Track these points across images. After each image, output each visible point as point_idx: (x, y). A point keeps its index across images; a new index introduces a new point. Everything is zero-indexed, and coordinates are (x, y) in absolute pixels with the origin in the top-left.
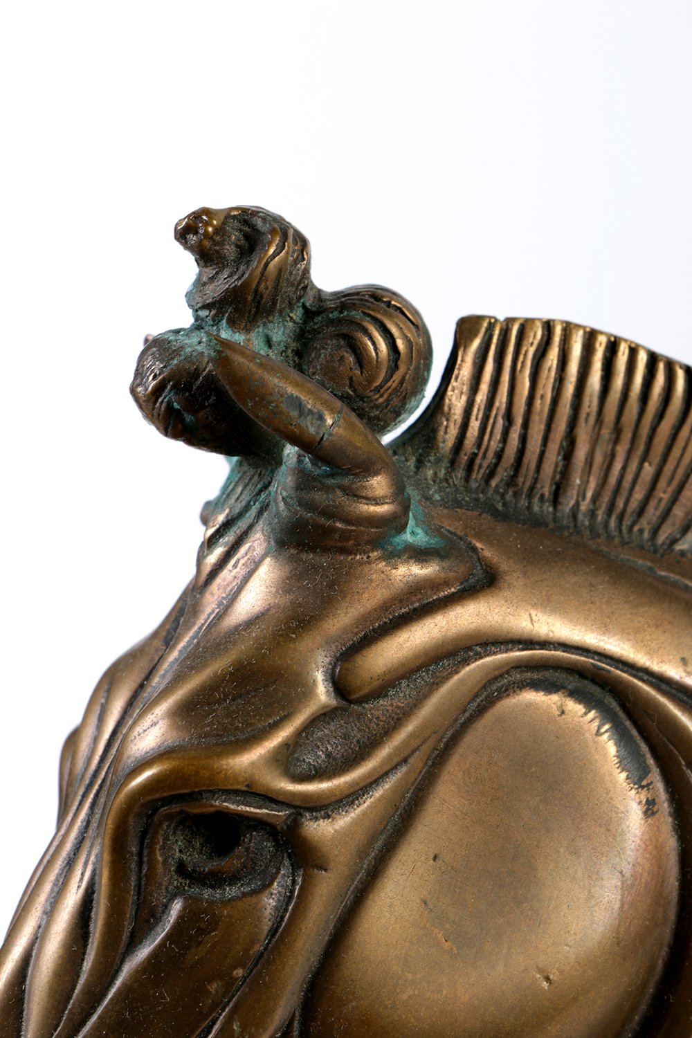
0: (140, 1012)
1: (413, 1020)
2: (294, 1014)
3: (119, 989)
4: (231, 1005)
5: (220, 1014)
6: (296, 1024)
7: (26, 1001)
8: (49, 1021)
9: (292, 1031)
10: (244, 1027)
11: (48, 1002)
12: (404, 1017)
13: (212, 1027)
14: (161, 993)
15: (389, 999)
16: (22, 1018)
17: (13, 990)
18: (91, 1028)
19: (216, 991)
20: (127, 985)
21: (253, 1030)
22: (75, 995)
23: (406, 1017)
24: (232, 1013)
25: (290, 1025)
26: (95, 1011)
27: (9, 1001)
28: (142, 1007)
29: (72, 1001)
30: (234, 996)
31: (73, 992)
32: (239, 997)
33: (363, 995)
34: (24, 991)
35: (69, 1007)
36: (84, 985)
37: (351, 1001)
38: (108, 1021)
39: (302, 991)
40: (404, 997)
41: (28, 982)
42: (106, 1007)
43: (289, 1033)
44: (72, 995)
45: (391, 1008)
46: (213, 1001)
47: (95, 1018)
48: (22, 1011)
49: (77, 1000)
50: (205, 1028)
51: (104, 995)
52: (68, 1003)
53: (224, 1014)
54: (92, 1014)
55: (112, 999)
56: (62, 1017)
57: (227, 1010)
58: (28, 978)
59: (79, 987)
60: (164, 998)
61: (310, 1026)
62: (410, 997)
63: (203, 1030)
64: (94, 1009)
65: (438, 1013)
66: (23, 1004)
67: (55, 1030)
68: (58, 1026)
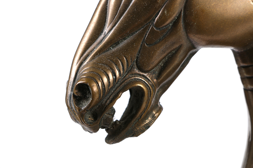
0: (139, 9)
1: (215, 11)
2: (182, 9)
3: (133, 3)
4: (164, 6)
5: (161, 9)
6: (182, 12)
7: (108, 9)
8: (114, 13)
9: (181, 14)
10: (168, 12)
11: (114, 8)
12: (212, 10)
13: (159, 13)
14: (145, 3)
15: (208, 5)
16: (107, 14)
17: (104, 6)
18: (126, 14)
19: (160, 2)
20: (135, 2)
21: (170, 13)
22: (121, 6)
23: (213, 10)
24: (165, 8)
25: (181, 12)
26: (127, 9)
27: (103, 9)
28: (139, 7)
29: (120, 7)
30: (165, 4)
31: (121, 5)
32: (166, 4)
33: (201, 4)
34: (107, 7)
35: (119, 9)
36: (124, 3)
37: (198, 5)
38: (130, 12)
39: (184, 3)
40: (213, 5)
41: (108, 4)
42: (130, 8)
43: (180, 15)
44: (120, 6)
45: (209, 8)
46: (159, 5)
47: (127, 11)
48: (107, 12)
49: (122, 7)
50: (157, 13)
51: (129, 5)
52: (119, 8)
53: (162, 9)
54: (126, 10)
55: (131, 6)
56: (118, 12)
57: (163, 7)
58: (108, 3)
59: (122, 3)
60: (146, 5)
61: (186, 13)
62: (214, 5)
63: (156, 14)
64: (126, 9)
65: (222, 9)
66: (107, 10)
67: (116, 16)
68: (116, 14)
